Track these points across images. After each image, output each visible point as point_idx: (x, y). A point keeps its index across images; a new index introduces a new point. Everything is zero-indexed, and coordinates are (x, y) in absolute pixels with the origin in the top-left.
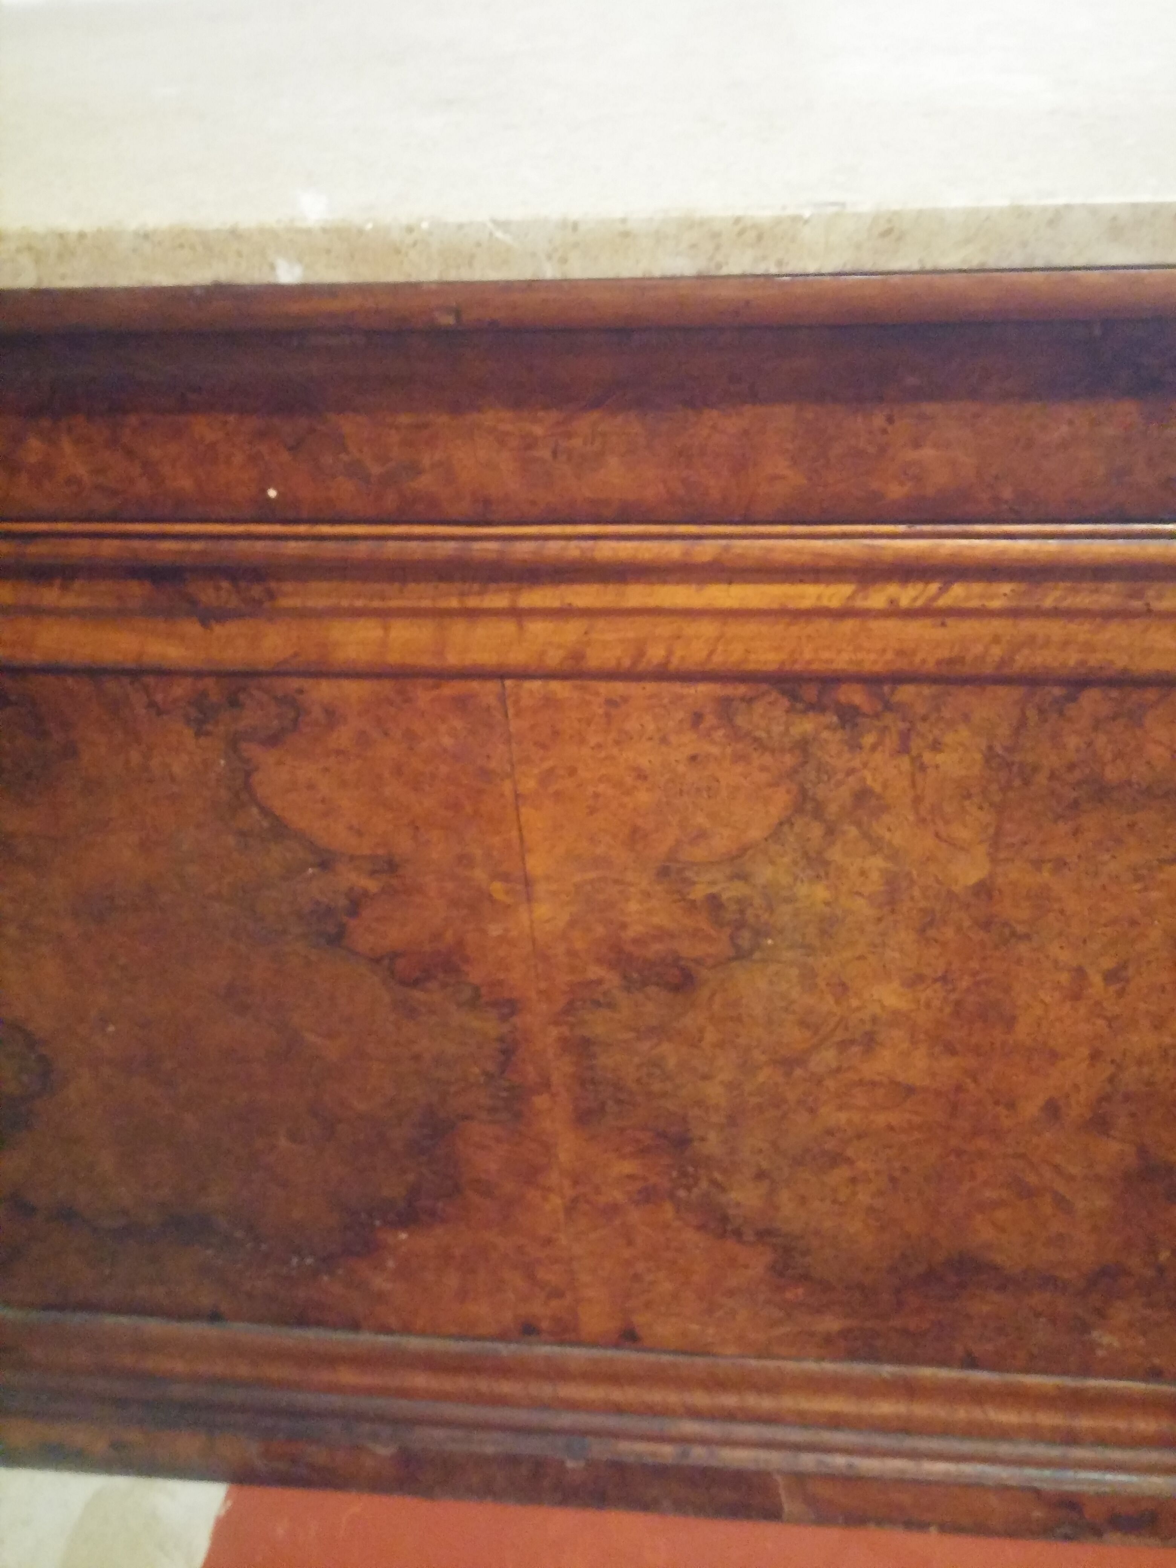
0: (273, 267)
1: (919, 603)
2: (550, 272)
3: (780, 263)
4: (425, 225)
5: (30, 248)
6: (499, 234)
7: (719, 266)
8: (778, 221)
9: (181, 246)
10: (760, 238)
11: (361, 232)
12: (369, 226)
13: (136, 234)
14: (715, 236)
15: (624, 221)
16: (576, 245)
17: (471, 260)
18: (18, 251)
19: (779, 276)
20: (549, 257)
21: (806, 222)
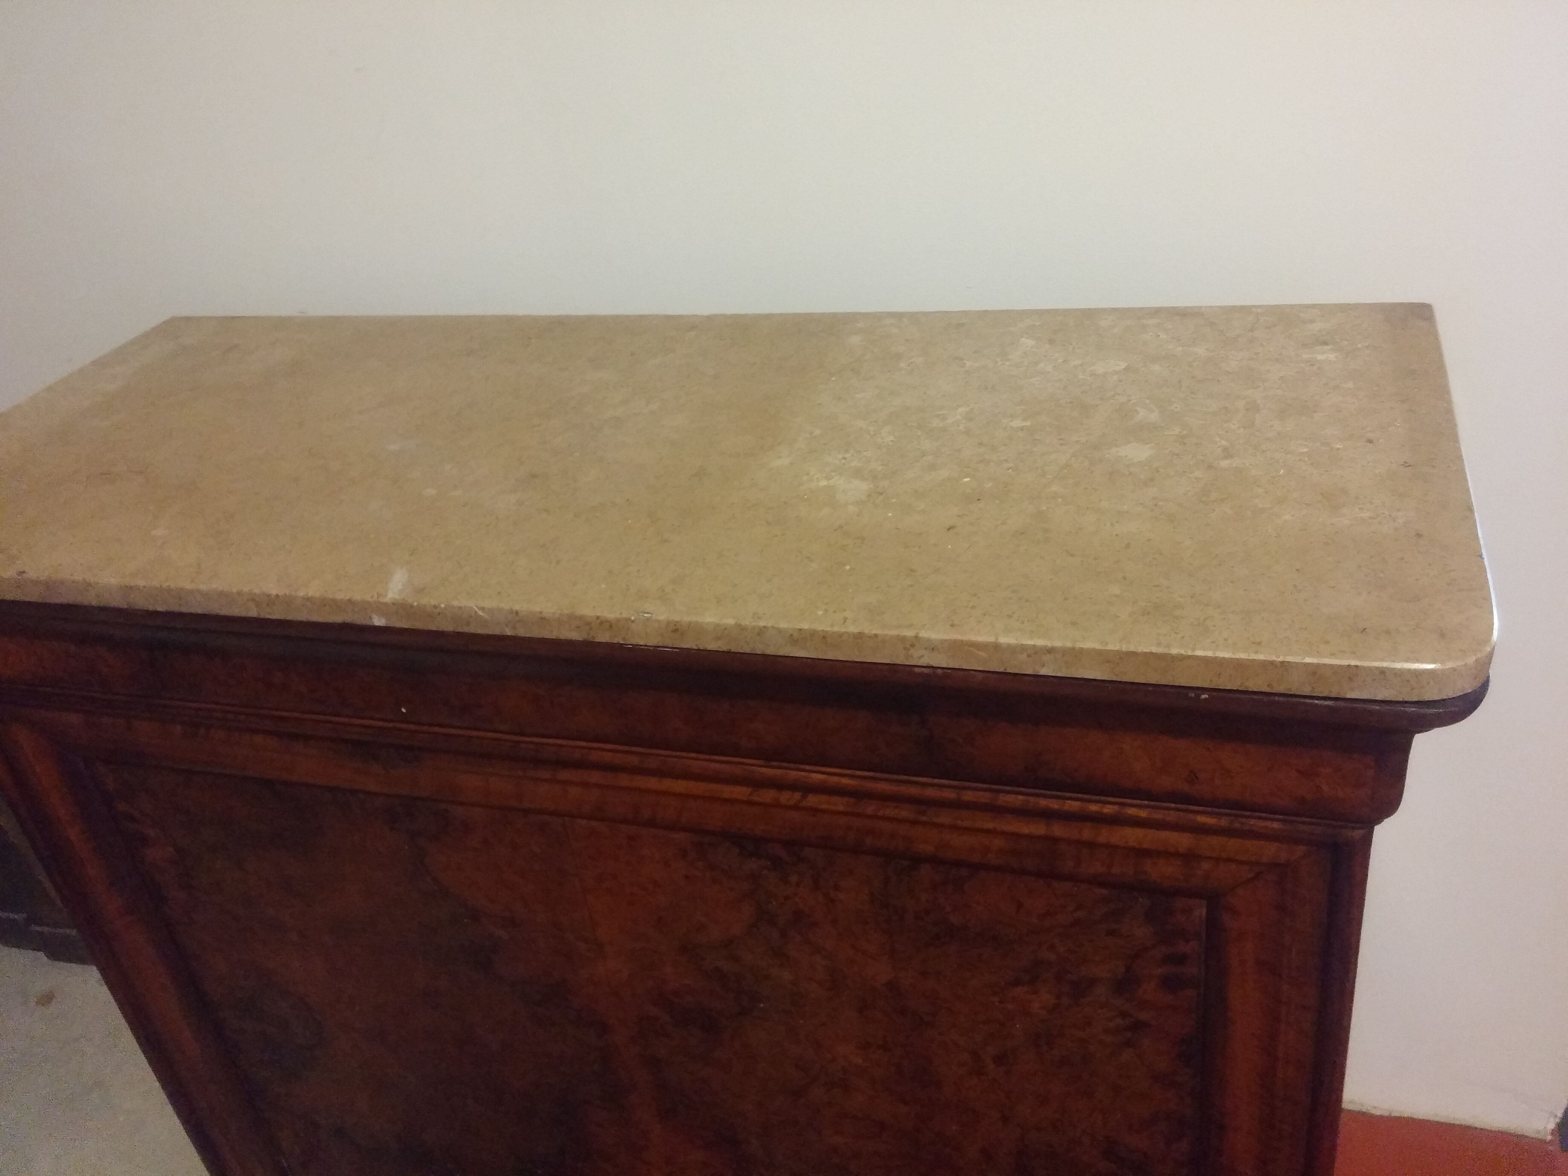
0: (370, 618)
1: (792, 803)
2: (509, 632)
3: (624, 639)
4: (443, 606)
5: (253, 600)
6: (480, 613)
7: (594, 638)
8: (618, 620)
9: (325, 605)
10: (611, 626)
11: (412, 607)
12: (415, 604)
13: (303, 598)
14: (588, 624)
15: (541, 612)
16: (519, 621)
17: (468, 624)
18: (248, 600)
19: (625, 644)
20: (507, 626)
21: (633, 621)
